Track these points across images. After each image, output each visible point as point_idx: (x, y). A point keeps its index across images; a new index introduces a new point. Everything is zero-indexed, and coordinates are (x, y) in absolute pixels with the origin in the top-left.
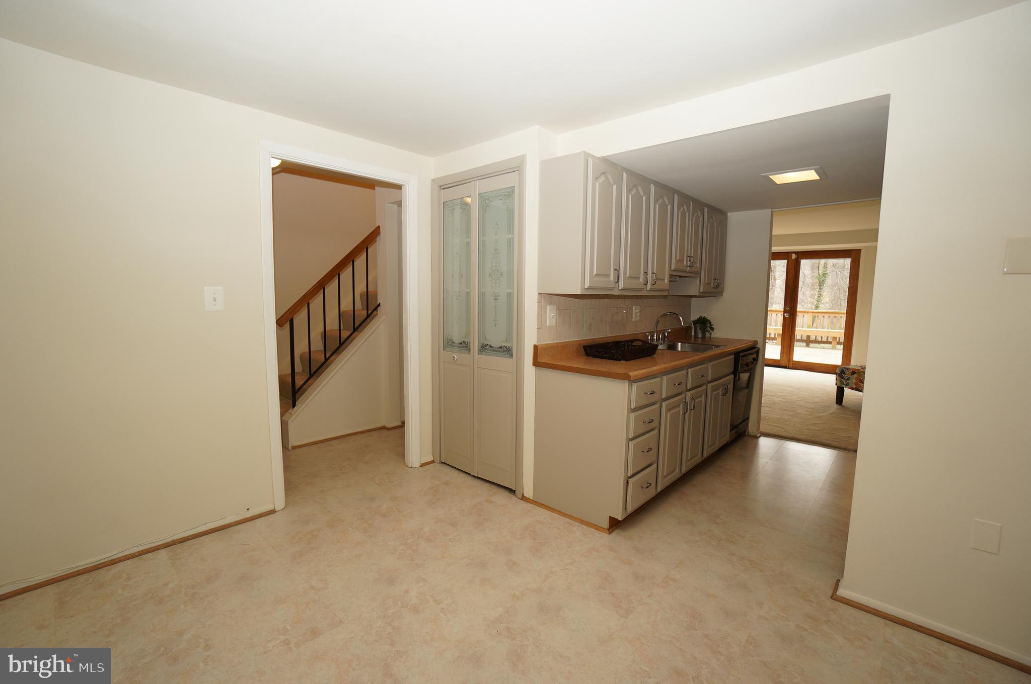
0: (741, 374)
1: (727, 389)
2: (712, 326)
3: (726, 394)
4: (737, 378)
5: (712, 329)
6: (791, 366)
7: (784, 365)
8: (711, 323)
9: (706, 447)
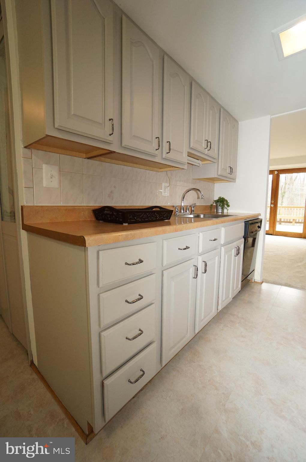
0: (249, 238)
1: (238, 250)
2: (229, 204)
3: (238, 254)
4: (247, 241)
5: (228, 206)
6: (275, 234)
7: (271, 233)
8: (227, 201)
9: (220, 302)
